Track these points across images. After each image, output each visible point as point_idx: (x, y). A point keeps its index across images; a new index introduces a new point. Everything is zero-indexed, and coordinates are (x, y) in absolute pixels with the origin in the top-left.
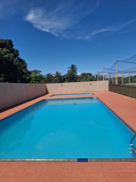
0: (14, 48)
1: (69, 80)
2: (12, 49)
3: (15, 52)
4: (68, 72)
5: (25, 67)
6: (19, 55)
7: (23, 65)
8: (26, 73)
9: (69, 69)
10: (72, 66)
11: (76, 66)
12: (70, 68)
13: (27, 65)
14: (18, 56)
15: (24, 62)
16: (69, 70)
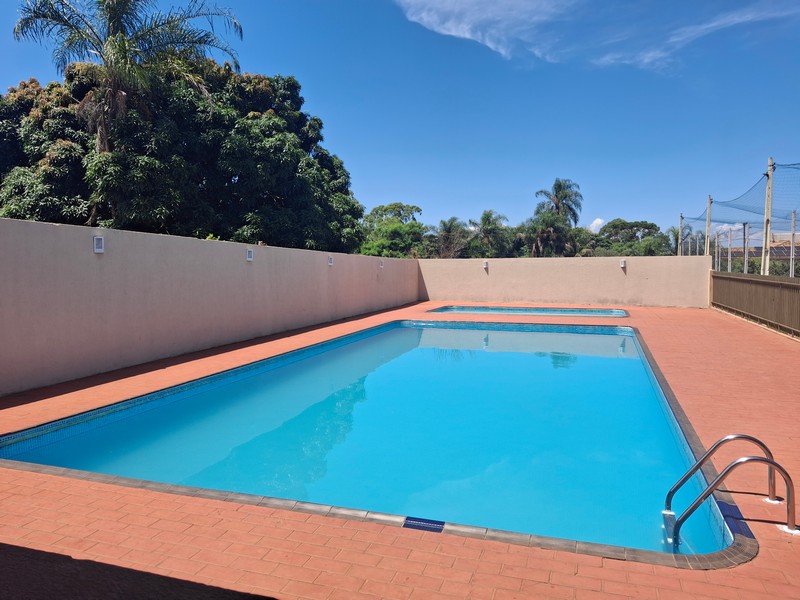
0: (304, 109)
1: (537, 247)
2: (297, 113)
3: (305, 129)
4: (538, 212)
5: (344, 189)
6: (321, 139)
7: (336, 178)
8: (344, 213)
9: (543, 199)
10: (559, 187)
11: (575, 189)
12: (546, 194)
13: (351, 181)
14: (319, 143)
15: (341, 167)
16: (542, 206)
